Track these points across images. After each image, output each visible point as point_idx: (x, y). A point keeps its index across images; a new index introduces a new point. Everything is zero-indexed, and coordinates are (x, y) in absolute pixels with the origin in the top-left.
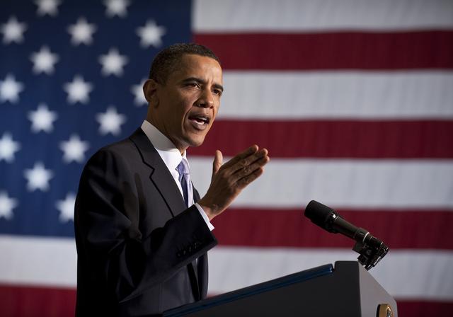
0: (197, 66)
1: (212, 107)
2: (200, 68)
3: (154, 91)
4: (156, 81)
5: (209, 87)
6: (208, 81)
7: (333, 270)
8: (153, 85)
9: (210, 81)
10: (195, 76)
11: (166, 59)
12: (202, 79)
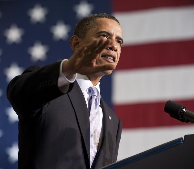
0: (106, 24)
1: (116, 50)
2: (107, 25)
3: (78, 43)
4: (79, 37)
5: (114, 38)
6: (113, 34)
7: (183, 141)
8: (77, 40)
9: (115, 34)
10: (104, 30)
11: (85, 22)
12: (110, 32)
